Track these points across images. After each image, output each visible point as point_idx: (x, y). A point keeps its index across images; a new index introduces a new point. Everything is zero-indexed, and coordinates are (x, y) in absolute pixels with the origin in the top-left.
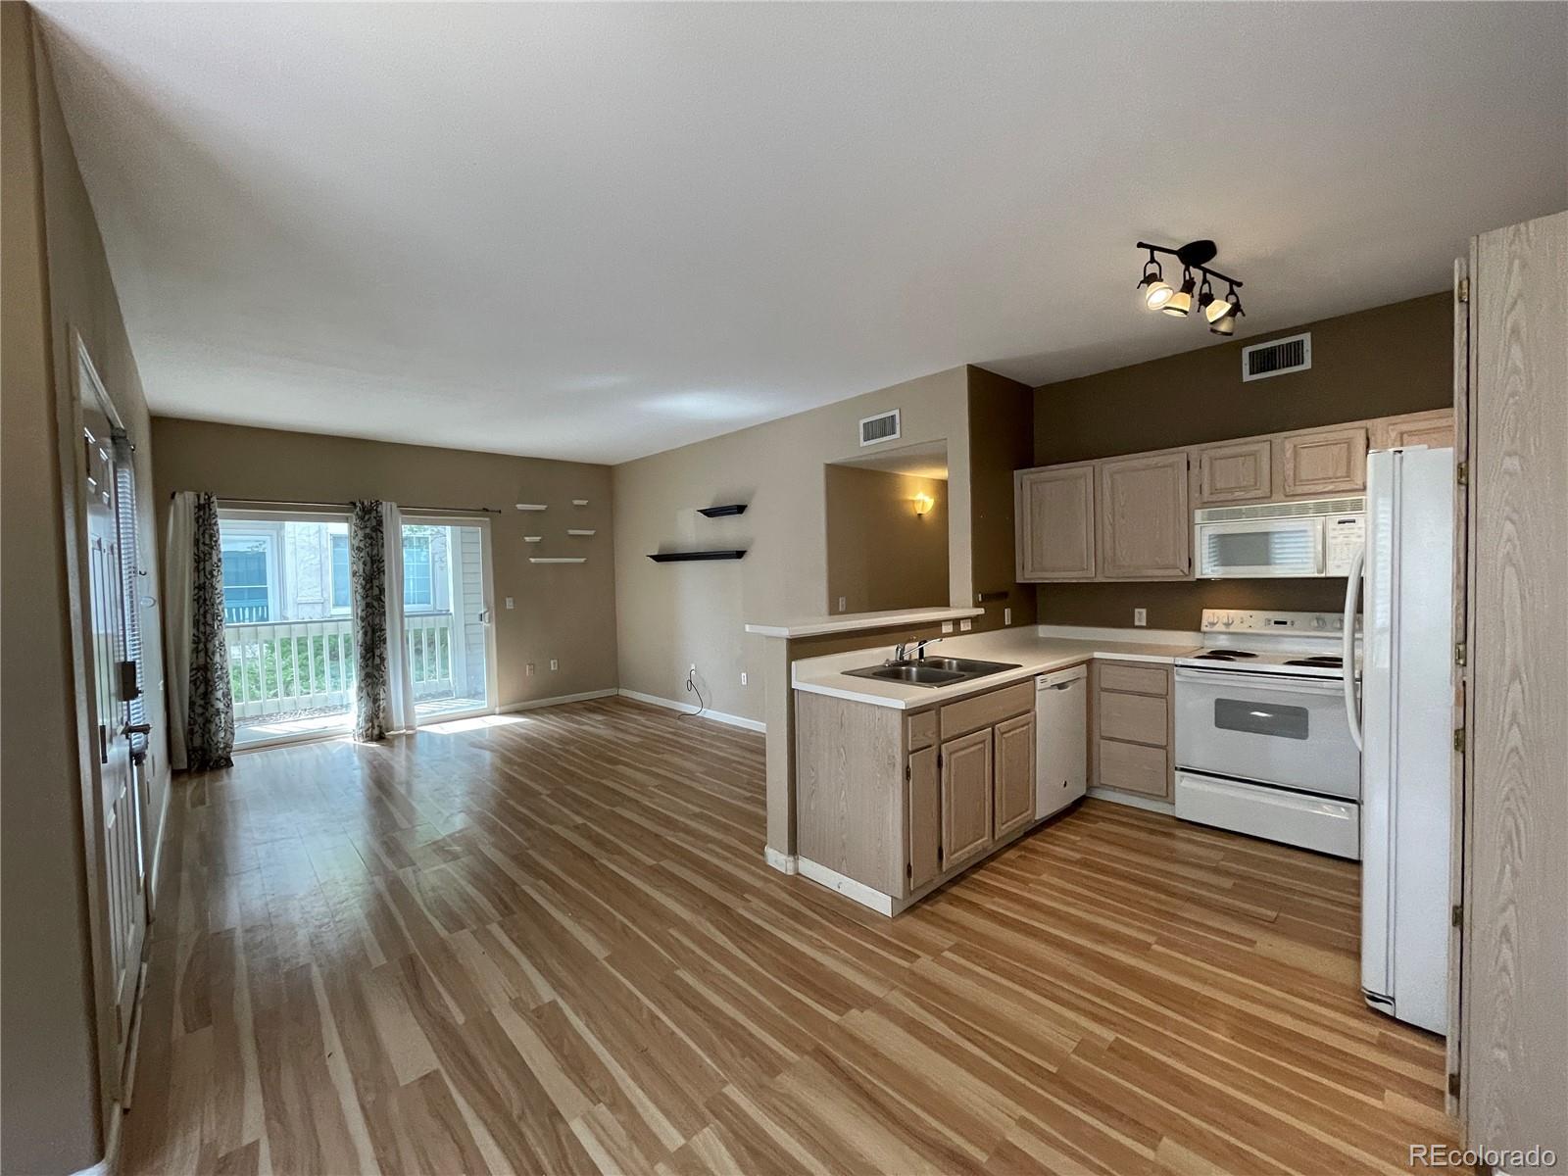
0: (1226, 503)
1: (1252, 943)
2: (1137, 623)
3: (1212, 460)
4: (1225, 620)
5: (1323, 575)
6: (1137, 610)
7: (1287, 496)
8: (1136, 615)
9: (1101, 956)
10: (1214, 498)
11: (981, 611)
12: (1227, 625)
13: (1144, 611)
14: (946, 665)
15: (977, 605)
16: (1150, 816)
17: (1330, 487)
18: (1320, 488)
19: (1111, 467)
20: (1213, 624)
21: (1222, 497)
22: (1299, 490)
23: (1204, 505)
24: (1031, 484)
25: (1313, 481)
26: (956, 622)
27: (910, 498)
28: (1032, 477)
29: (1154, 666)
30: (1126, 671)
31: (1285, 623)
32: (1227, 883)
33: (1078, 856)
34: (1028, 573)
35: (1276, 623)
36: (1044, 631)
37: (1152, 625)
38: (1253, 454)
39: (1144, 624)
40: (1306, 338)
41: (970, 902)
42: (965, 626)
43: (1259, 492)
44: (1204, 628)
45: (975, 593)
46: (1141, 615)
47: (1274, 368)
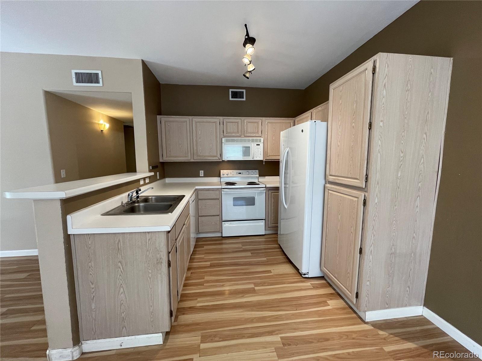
0: (231, 137)
1: (269, 272)
2: (201, 176)
3: (227, 122)
4: (227, 173)
5: (253, 160)
6: (201, 171)
7: (245, 136)
8: (200, 173)
9: (248, 303)
10: (227, 135)
11: (152, 174)
12: (227, 175)
13: (203, 171)
14: (150, 200)
15: (150, 171)
16: (215, 238)
17: (254, 135)
18: (252, 135)
19: (196, 119)
20: (224, 175)
21: (229, 135)
22: (248, 135)
23: (224, 137)
24: (165, 122)
25: (251, 133)
26: (144, 179)
27: (96, 122)
28: (165, 119)
29: (215, 189)
30: (207, 192)
31: (241, 173)
32: (249, 254)
33: (209, 263)
34: (165, 158)
35: (239, 173)
36: (168, 180)
37: (205, 176)
38: (238, 123)
39: (203, 176)
40: (244, 91)
41: (190, 308)
42: (147, 181)
43: (238, 134)
44: (221, 176)
45: (149, 165)
46: (202, 173)
47: (236, 98)
